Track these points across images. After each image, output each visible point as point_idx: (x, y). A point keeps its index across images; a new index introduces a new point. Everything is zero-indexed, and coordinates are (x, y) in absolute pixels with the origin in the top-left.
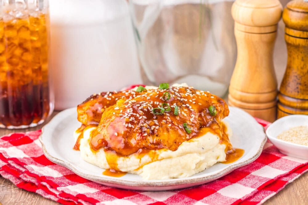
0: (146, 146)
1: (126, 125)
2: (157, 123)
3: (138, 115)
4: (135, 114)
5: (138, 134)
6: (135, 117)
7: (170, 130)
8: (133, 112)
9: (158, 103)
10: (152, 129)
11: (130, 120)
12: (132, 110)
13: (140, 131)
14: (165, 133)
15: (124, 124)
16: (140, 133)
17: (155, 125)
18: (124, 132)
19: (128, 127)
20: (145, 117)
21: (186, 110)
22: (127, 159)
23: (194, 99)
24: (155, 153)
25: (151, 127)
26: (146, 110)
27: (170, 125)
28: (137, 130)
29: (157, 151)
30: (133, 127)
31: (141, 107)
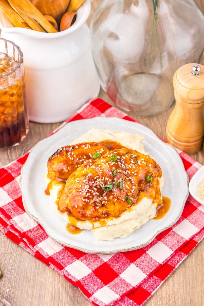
0: (98, 215)
1: (84, 200)
2: (106, 199)
3: (93, 192)
4: (90, 190)
5: (92, 207)
6: (90, 193)
7: (116, 203)
8: (89, 188)
9: (108, 179)
10: (103, 203)
11: (87, 196)
12: (88, 187)
13: (94, 205)
14: (112, 206)
15: (82, 199)
16: (93, 207)
17: (105, 200)
18: (82, 205)
19: (85, 201)
20: (98, 194)
21: (128, 183)
22: (84, 223)
23: (135, 171)
24: (104, 221)
25: (101, 202)
26: (99, 187)
27: (116, 200)
28: (92, 204)
29: (106, 220)
30: (89, 201)
31: (95, 184)
